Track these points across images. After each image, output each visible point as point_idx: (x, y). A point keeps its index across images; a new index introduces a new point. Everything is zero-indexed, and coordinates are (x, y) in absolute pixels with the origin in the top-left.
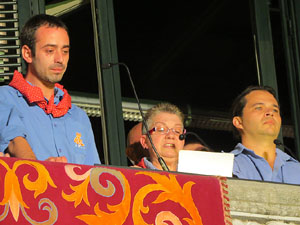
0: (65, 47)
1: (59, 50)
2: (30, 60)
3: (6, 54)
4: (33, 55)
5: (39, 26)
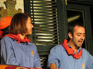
0: (84, 34)
1: (82, 35)
2: (71, 38)
3: (54, 34)
4: (73, 36)
5: (75, 26)
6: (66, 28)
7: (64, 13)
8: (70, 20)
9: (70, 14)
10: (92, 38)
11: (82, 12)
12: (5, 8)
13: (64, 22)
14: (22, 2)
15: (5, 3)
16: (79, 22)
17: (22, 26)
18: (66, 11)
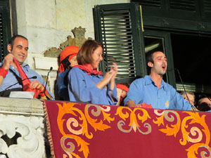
6: (143, 57)
7: (141, 41)
8: (147, 49)
9: (148, 42)
10: (173, 67)
11: (161, 40)
12: (73, 37)
13: (141, 51)
14: (93, 30)
15: (72, 31)
16: (160, 49)
17: (87, 53)
18: (143, 39)
